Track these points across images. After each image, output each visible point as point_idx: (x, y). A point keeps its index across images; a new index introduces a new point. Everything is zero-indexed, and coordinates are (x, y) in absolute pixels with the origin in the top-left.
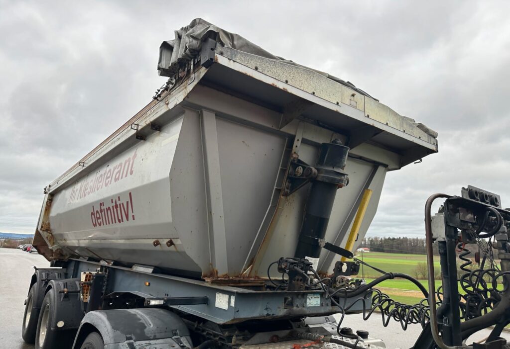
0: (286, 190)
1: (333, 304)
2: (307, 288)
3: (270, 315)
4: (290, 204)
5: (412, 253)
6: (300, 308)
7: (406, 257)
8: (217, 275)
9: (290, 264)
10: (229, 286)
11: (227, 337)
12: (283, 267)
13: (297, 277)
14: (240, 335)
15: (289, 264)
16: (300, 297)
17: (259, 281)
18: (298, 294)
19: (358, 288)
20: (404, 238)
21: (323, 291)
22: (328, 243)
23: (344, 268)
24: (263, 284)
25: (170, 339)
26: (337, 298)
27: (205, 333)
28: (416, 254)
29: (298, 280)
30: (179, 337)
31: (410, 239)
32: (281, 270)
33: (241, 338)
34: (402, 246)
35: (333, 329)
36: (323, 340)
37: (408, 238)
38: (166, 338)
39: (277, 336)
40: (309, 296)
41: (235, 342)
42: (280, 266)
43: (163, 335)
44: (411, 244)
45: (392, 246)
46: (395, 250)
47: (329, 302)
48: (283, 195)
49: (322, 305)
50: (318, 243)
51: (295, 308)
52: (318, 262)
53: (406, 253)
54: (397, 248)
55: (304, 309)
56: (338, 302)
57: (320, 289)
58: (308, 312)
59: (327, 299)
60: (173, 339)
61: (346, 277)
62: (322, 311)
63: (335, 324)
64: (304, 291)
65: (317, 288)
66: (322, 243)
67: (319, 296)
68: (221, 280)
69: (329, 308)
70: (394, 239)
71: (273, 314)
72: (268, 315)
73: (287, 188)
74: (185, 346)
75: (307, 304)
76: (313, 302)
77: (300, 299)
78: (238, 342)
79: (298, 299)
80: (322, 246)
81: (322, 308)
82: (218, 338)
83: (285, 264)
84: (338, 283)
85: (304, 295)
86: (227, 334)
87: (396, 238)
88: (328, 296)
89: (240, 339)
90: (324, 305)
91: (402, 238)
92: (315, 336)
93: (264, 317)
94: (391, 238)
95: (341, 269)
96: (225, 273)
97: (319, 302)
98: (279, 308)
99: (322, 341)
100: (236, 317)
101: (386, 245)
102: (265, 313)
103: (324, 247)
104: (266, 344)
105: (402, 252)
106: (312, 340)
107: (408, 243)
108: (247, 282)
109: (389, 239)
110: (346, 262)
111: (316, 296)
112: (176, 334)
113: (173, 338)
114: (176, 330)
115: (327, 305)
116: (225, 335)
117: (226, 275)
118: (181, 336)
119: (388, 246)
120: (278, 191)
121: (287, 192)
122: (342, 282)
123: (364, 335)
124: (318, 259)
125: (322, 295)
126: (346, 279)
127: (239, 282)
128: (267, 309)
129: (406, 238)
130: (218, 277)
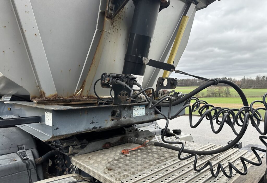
0: (110, 11)
1: (156, 113)
2: (132, 101)
3: (96, 128)
4: (116, 30)
5: (192, 86)
6: (127, 119)
7: (189, 88)
8: (45, 96)
9: (113, 78)
10: (58, 105)
11: (65, 147)
12: (106, 82)
13: (122, 92)
14: (78, 144)
15: (111, 78)
16: (126, 109)
17: (92, 100)
18: (124, 107)
19: (177, 99)
20: (188, 79)
21: (148, 103)
22: (151, 60)
23: (165, 83)
24: (96, 102)
25: (15, 153)
26: (159, 108)
27: (50, 145)
28: (193, 86)
29: (123, 95)
30: (24, 150)
31: (191, 79)
32: (105, 85)
33: (79, 146)
34: (187, 83)
35: (155, 129)
36: (148, 143)
37: (190, 79)
38: (10, 153)
39: (109, 143)
40: (135, 108)
41: (71, 151)
42: (103, 82)
43: (7, 150)
44: (191, 82)
45: (182, 83)
46: (184, 85)
47: (153, 111)
48: (107, 17)
49: (147, 114)
50: (142, 61)
51: (122, 119)
52: (142, 79)
53: (189, 86)
54: (184, 84)
55: (131, 119)
56: (160, 111)
57: (145, 101)
58: (134, 121)
59: (150, 109)
60: (17, 154)
61: (167, 90)
62: (147, 119)
63: (156, 125)
64: (131, 104)
65: (142, 101)
66: (146, 61)
67: (144, 108)
68: (49, 100)
69: (153, 116)
70: (183, 80)
71: (100, 127)
72: (94, 128)
73: (111, 10)
74: (28, 158)
75: (134, 114)
76: (139, 112)
77: (127, 111)
78: (74, 151)
79: (125, 112)
80: (146, 64)
81: (147, 117)
82: (58, 149)
83: (108, 79)
84: (160, 95)
85: (130, 108)
86: (65, 145)
87: (184, 79)
88: (152, 105)
89: (78, 148)
90: (148, 114)
91: (187, 79)
92: (141, 141)
93: (91, 130)
94: (182, 79)
95: (163, 84)
96: (54, 94)
97: (144, 112)
98: (107, 121)
99: (148, 145)
100: (55, 135)
101: (179, 83)
102: (91, 127)
103: (148, 64)
104: (99, 151)
105: (186, 86)
106: (139, 144)
107: (190, 81)
108: (79, 101)
109: (181, 80)
110: (167, 78)
111: (141, 108)
112: (21, 149)
113: (18, 152)
114: (23, 145)
115: (151, 114)
116: (64, 146)
117: (55, 95)
118: (26, 150)
119: (180, 83)
120: (103, 14)
121: (111, 14)
122: (164, 94)
123: (177, 132)
124: (143, 76)
125: (147, 106)
126: (167, 92)
127: (70, 101)
128: (93, 123)
129: (189, 79)
130: (46, 98)
